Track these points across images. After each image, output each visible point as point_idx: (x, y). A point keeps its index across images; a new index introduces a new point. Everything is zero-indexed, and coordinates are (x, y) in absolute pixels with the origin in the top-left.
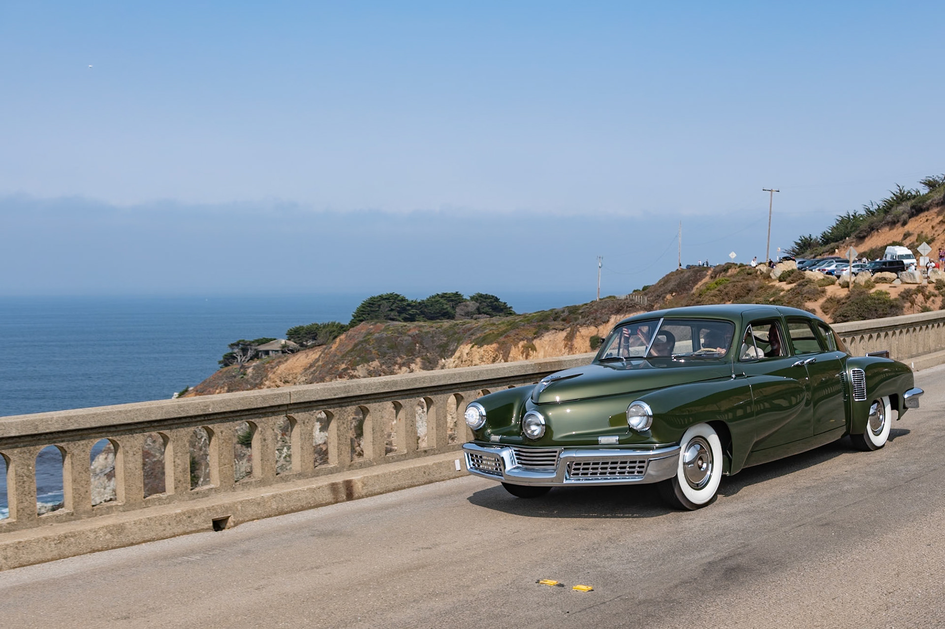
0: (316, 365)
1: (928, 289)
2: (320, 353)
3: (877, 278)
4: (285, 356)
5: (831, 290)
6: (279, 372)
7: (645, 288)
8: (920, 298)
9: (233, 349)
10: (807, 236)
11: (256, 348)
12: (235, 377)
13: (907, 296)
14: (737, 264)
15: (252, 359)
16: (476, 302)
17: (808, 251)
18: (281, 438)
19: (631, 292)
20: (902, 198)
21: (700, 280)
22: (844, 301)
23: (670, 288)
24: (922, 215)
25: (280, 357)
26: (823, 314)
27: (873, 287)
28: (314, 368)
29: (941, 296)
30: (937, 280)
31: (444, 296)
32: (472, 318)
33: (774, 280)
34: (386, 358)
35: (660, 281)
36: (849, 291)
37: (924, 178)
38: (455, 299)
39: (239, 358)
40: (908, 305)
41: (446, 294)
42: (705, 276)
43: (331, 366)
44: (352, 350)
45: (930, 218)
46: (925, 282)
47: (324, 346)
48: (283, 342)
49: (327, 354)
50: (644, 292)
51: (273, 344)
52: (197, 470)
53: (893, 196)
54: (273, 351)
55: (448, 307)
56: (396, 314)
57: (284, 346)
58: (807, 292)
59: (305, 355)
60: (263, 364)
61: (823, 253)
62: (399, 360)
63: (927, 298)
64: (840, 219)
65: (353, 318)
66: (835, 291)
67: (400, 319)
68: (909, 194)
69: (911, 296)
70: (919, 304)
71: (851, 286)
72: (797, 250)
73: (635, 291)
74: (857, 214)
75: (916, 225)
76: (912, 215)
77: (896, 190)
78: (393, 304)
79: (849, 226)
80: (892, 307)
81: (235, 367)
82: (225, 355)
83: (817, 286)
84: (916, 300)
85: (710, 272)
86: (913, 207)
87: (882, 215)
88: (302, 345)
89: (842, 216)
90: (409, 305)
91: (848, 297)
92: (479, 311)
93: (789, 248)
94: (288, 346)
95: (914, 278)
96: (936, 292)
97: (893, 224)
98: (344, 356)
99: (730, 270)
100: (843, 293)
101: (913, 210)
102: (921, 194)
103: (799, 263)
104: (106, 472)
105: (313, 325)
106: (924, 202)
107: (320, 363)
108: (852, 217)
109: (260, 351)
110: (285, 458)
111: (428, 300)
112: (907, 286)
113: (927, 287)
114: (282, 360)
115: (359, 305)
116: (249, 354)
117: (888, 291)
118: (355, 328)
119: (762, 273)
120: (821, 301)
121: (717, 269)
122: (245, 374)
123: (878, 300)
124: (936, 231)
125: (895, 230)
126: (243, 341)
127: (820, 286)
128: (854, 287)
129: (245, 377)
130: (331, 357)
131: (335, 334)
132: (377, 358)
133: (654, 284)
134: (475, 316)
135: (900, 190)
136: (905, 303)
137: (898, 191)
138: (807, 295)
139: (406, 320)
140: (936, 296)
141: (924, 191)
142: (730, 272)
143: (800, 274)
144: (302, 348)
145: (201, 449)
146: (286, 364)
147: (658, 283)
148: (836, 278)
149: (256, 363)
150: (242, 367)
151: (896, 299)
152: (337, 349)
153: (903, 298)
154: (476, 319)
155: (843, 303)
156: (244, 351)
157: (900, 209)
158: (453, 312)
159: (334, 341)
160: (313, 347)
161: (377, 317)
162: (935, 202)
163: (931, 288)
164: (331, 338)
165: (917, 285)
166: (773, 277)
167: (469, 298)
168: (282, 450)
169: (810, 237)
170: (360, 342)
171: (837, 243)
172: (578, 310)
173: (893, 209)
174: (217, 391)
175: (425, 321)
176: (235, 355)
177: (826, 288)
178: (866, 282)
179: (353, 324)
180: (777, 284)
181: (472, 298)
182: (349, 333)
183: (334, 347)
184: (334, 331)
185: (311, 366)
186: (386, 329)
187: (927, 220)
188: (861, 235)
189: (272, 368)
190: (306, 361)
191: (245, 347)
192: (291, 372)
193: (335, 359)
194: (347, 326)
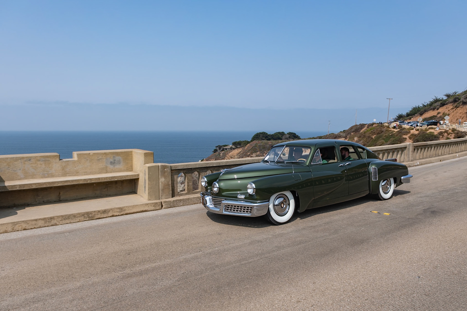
1: (449, 131)
2: (242, 149)
3: (429, 128)
5: (412, 131)
6: (230, 155)
7: (344, 131)
8: (446, 134)
9: (217, 148)
10: (401, 114)
11: (223, 147)
12: (217, 156)
13: (441, 133)
14: (376, 123)
15: (222, 151)
16: (289, 135)
17: (401, 119)
19: (339, 132)
20: (436, 101)
21: (363, 128)
22: (417, 135)
23: (353, 131)
24: (445, 106)
25: (230, 150)
26: (409, 139)
27: (428, 131)
28: (240, 154)
29: (454, 134)
30: (452, 128)
31: (279, 133)
32: (287, 140)
33: (391, 128)
34: (262, 151)
35: (349, 129)
36: (419, 132)
37: (445, 94)
38: (282, 134)
39: (218, 150)
40: (441, 136)
41: (280, 132)
42: (365, 127)
43: (245, 153)
44: (251, 149)
45: (448, 107)
46: (448, 129)
47: (243, 148)
48: (231, 146)
49: (244, 150)
50: (344, 132)
51: (228, 146)
53: (433, 100)
54: (228, 149)
55: (280, 136)
56: (265, 138)
57: (231, 147)
58: (404, 132)
59: (237, 150)
60: (225, 152)
61: (407, 119)
62: (266, 152)
63: (448, 134)
64: (413, 108)
65: (252, 139)
66: (414, 132)
67: (266, 140)
68: (439, 99)
69: (442, 133)
70: (446, 136)
71: (420, 130)
72: (397, 119)
73: (340, 132)
74: (419, 106)
75: (442, 110)
76: (441, 107)
77: (434, 98)
78: (264, 135)
79: (416, 110)
80: (435, 137)
81: (217, 153)
82: (215, 150)
83: (407, 130)
84: (444, 135)
85: (366, 126)
86: (441, 104)
87: (429, 106)
88: (236, 147)
89: (414, 107)
90: (268, 135)
91: (419, 134)
92: (290, 137)
93: (394, 118)
94: (232, 147)
95: (443, 127)
96: (452, 132)
97: (434, 109)
98: (249, 150)
99: (374, 125)
100: (417, 132)
101: (441, 105)
102: (444, 99)
103: (399, 123)
105: (240, 141)
106: (445, 102)
107: (242, 152)
108: (417, 107)
109: (224, 149)
111: (274, 134)
112: (441, 130)
113: (448, 130)
115: (254, 135)
116: (221, 149)
117: (434, 132)
118: (252, 142)
119: (386, 126)
120: (409, 135)
121: (370, 125)
122: (220, 155)
123: (430, 135)
124: (450, 112)
125: (434, 112)
126: (219, 145)
127: (408, 130)
128: (421, 130)
129: (220, 156)
131: (246, 144)
132: (259, 151)
133: (347, 129)
134: (288, 139)
135: (436, 98)
136: (440, 136)
137: (435, 98)
138: (403, 133)
139: (267, 140)
140: (452, 134)
141: (445, 98)
142: (374, 126)
143: (400, 126)
146: (232, 153)
147: (348, 129)
148: (414, 127)
149: (223, 152)
150: (219, 153)
151: (437, 135)
152: (247, 148)
153: (439, 134)
154: (289, 140)
155: (417, 136)
156: (220, 148)
157: (436, 104)
158: (282, 138)
160: (239, 147)
161: (259, 139)
162: (450, 102)
163: (450, 131)
164: (245, 145)
165: (445, 130)
166: (391, 127)
167: (287, 134)
169: (402, 114)
170: (254, 147)
171: (412, 116)
172: (322, 137)
173: (433, 104)
174: (212, 160)
175: (273, 140)
177: (411, 131)
178: (425, 129)
179: (252, 141)
180: (392, 129)
181: (288, 134)
182: (251, 143)
183: (246, 148)
184: (246, 143)
185: (239, 154)
186: (262, 143)
187: (446, 108)
188: (421, 113)
189: (228, 154)
190: (238, 152)
191: (220, 147)
192: (233, 155)
193: (246, 151)
194: (250, 142)
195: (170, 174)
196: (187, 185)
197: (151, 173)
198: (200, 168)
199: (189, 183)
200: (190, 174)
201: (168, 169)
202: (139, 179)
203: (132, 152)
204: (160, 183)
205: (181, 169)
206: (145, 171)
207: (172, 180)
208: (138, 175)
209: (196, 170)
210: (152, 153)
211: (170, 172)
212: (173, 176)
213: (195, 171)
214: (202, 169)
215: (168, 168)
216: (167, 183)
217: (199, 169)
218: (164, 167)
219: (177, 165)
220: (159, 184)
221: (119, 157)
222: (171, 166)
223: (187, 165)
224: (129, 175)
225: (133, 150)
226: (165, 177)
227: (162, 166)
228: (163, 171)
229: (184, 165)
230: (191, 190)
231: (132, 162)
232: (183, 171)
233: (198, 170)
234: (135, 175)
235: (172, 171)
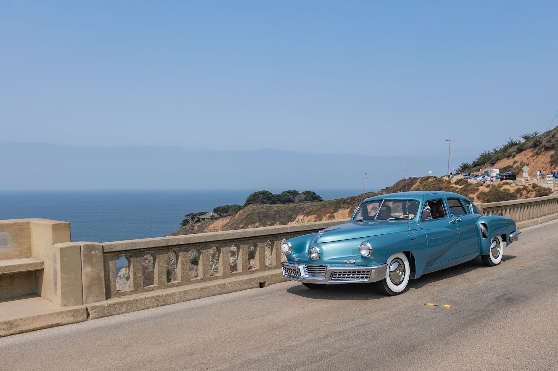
0: (228, 225)
1: (529, 188)
2: (230, 219)
3: (503, 183)
4: (213, 221)
5: (481, 189)
6: (210, 228)
7: (387, 188)
8: (525, 192)
9: (187, 217)
10: (466, 163)
11: (198, 217)
12: (188, 231)
13: (519, 191)
14: (432, 177)
15: (197, 222)
16: (305, 195)
17: (466, 170)
18: (211, 260)
19: (380, 190)
20: (512, 144)
21: (414, 184)
22: (488, 194)
23: (399, 188)
24: (522, 152)
25: (210, 221)
26: (478, 200)
27: (502, 187)
28: (227, 227)
29: (535, 191)
30: (533, 183)
31: (289, 192)
32: (303, 203)
33: (453, 184)
34: (262, 222)
35: (394, 185)
36: (490, 189)
37: (523, 135)
38: (295, 193)
39: (190, 221)
40: (519, 195)
41: (290, 191)
42: (417, 182)
43: (235, 225)
44: (245, 218)
45: (526, 154)
46: (527, 185)
47: (232, 216)
48: (212, 214)
49: (233, 220)
50: (386, 190)
51: (206, 215)
52: (170, 276)
53: (508, 143)
54: (207, 218)
55: (291, 197)
56: (266, 200)
57: (212, 216)
58: (470, 189)
59: (222, 220)
60: (202, 224)
61: (474, 171)
62: (269, 223)
63: (528, 192)
64: (482, 155)
65: (245, 202)
66: (483, 189)
67: (268, 203)
68: (515, 143)
69: (520, 191)
70: (525, 195)
71: (491, 186)
72: (461, 170)
73: (382, 189)
74: (490, 152)
75: (519, 158)
76: (517, 153)
77: (509, 141)
78: (265, 195)
79: (486, 158)
80: (511, 196)
81: (188, 226)
82: (184, 220)
83: (474, 187)
84: (523, 193)
85: (419, 180)
86: (518, 149)
87: (502, 153)
88: (221, 215)
89: (483, 153)
90: (272, 196)
91: (490, 192)
92: (306, 199)
93: (457, 169)
94: (214, 216)
95: (522, 182)
96: (533, 189)
97: (509, 157)
98: (242, 221)
99: (429, 179)
100: (487, 190)
101: (518, 150)
102: (521, 142)
103: (464, 176)
104: (126, 277)
105: (226, 206)
106: (523, 146)
107: (230, 224)
108: (487, 154)
109: (201, 218)
110: (213, 270)
111: (282, 194)
112: (518, 187)
113: (528, 187)
114: (211, 223)
115: (248, 196)
116: (195, 220)
117: (509, 189)
118: (247, 207)
119: (446, 181)
120: (477, 194)
121: (423, 179)
122: (193, 230)
123: (505, 193)
124: (529, 160)
125: (509, 160)
126: (192, 213)
127: (476, 187)
128: (492, 187)
130: (235, 221)
131: (237, 210)
132: (258, 222)
133: (391, 186)
134: (304, 202)
135: (511, 141)
136: (518, 194)
137: (510, 141)
138: (470, 191)
139: (271, 203)
140: (532, 191)
141: (523, 141)
142: (429, 180)
143: (465, 181)
144: (221, 217)
145: (172, 266)
146: (213, 225)
147: (393, 186)
148: (483, 183)
149: (198, 224)
150: (192, 226)
151: (513, 193)
152: (238, 217)
153: (517, 192)
154: (305, 203)
155: (488, 195)
156: (193, 218)
157: (511, 150)
158: (294, 200)
159: (236, 214)
160: (226, 216)
161: (257, 202)
162: (528, 146)
163: (530, 188)
164: (235, 212)
165: (523, 186)
166: (452, 183)
167: (301, 193)
168: (212, 266)
169: (467, 163)
170: (250, 214)
171: (480, 166)
172: (355, 198)
173: (508, 150)
175: (280, 204)
176: (188, 220)
177: (479, 187)
178: (498, 185)
179: (245, 205)
180: (455, 186)
181: (303, 193)
182: (244, 209)
183: (237, 216)
185: (225, 226)
186: (262, 208)
187: (525, 155)
188: (493, 162)
189: (206, 227)
190: (223, 223)
191: (193, 216)
192: (215, 228)
193: (238, 222)
194: (242, 206)
195: (102, 260)
196: (134, 277)
197: (65, 259)
198: (156, 247)
199: (137, 274)
200: (138, 259)
201: (97, 252)
202: (45, 269)
203: (28, 223)
204: (83, 276)
205: (122, 251)
206: (55, 256)
207: (105, 270)
208: (42, 264)
209: (149, 251)
210: (67, 224)
211: (102, 257)
212: (106, 264)
213: (147, 254)
214: (160, 250)
215: (97, 249)
216: (96, 275)
217: (153, 250)
218: (90, 248)
219: (114, 244)
220: (82, 278)
221: (4, 233)
222: (103, 246)
223: (132, 243)
224: (25, 264)
225: (32, 221)
226: (93, 265)
227: (86, 246)
228: (89, 254)
229: (126, 243)
230: (141, 285)
231: (30, 242)
232: (124, 254)
233: (153, 252)
234: (36, 264)
235: (105, 255)
